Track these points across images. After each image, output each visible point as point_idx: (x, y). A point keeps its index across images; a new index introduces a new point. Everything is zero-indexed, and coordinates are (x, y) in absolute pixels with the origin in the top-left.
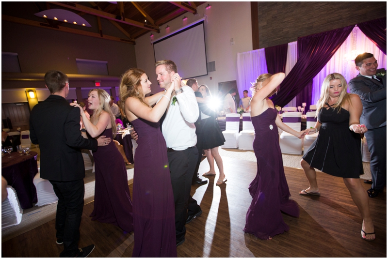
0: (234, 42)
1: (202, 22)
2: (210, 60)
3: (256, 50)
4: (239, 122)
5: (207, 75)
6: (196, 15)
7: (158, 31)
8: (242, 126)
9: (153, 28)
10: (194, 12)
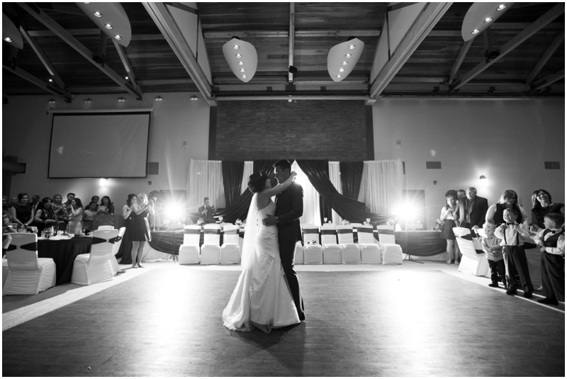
0: (187, 146)
1: (149, 113)
2: (153, 160)
3: (213, 161)
4: (199, 235)
5: (146, 177)
6: (139, 101)
7: (69, 100)
8: (203, 240)
9: (61, 94)
10: (136, 96)
